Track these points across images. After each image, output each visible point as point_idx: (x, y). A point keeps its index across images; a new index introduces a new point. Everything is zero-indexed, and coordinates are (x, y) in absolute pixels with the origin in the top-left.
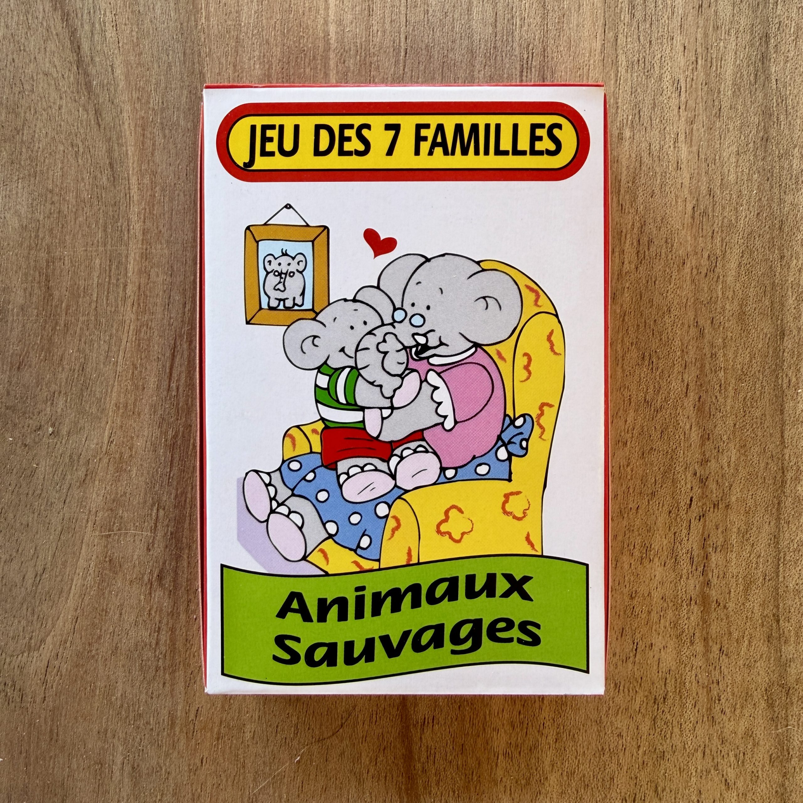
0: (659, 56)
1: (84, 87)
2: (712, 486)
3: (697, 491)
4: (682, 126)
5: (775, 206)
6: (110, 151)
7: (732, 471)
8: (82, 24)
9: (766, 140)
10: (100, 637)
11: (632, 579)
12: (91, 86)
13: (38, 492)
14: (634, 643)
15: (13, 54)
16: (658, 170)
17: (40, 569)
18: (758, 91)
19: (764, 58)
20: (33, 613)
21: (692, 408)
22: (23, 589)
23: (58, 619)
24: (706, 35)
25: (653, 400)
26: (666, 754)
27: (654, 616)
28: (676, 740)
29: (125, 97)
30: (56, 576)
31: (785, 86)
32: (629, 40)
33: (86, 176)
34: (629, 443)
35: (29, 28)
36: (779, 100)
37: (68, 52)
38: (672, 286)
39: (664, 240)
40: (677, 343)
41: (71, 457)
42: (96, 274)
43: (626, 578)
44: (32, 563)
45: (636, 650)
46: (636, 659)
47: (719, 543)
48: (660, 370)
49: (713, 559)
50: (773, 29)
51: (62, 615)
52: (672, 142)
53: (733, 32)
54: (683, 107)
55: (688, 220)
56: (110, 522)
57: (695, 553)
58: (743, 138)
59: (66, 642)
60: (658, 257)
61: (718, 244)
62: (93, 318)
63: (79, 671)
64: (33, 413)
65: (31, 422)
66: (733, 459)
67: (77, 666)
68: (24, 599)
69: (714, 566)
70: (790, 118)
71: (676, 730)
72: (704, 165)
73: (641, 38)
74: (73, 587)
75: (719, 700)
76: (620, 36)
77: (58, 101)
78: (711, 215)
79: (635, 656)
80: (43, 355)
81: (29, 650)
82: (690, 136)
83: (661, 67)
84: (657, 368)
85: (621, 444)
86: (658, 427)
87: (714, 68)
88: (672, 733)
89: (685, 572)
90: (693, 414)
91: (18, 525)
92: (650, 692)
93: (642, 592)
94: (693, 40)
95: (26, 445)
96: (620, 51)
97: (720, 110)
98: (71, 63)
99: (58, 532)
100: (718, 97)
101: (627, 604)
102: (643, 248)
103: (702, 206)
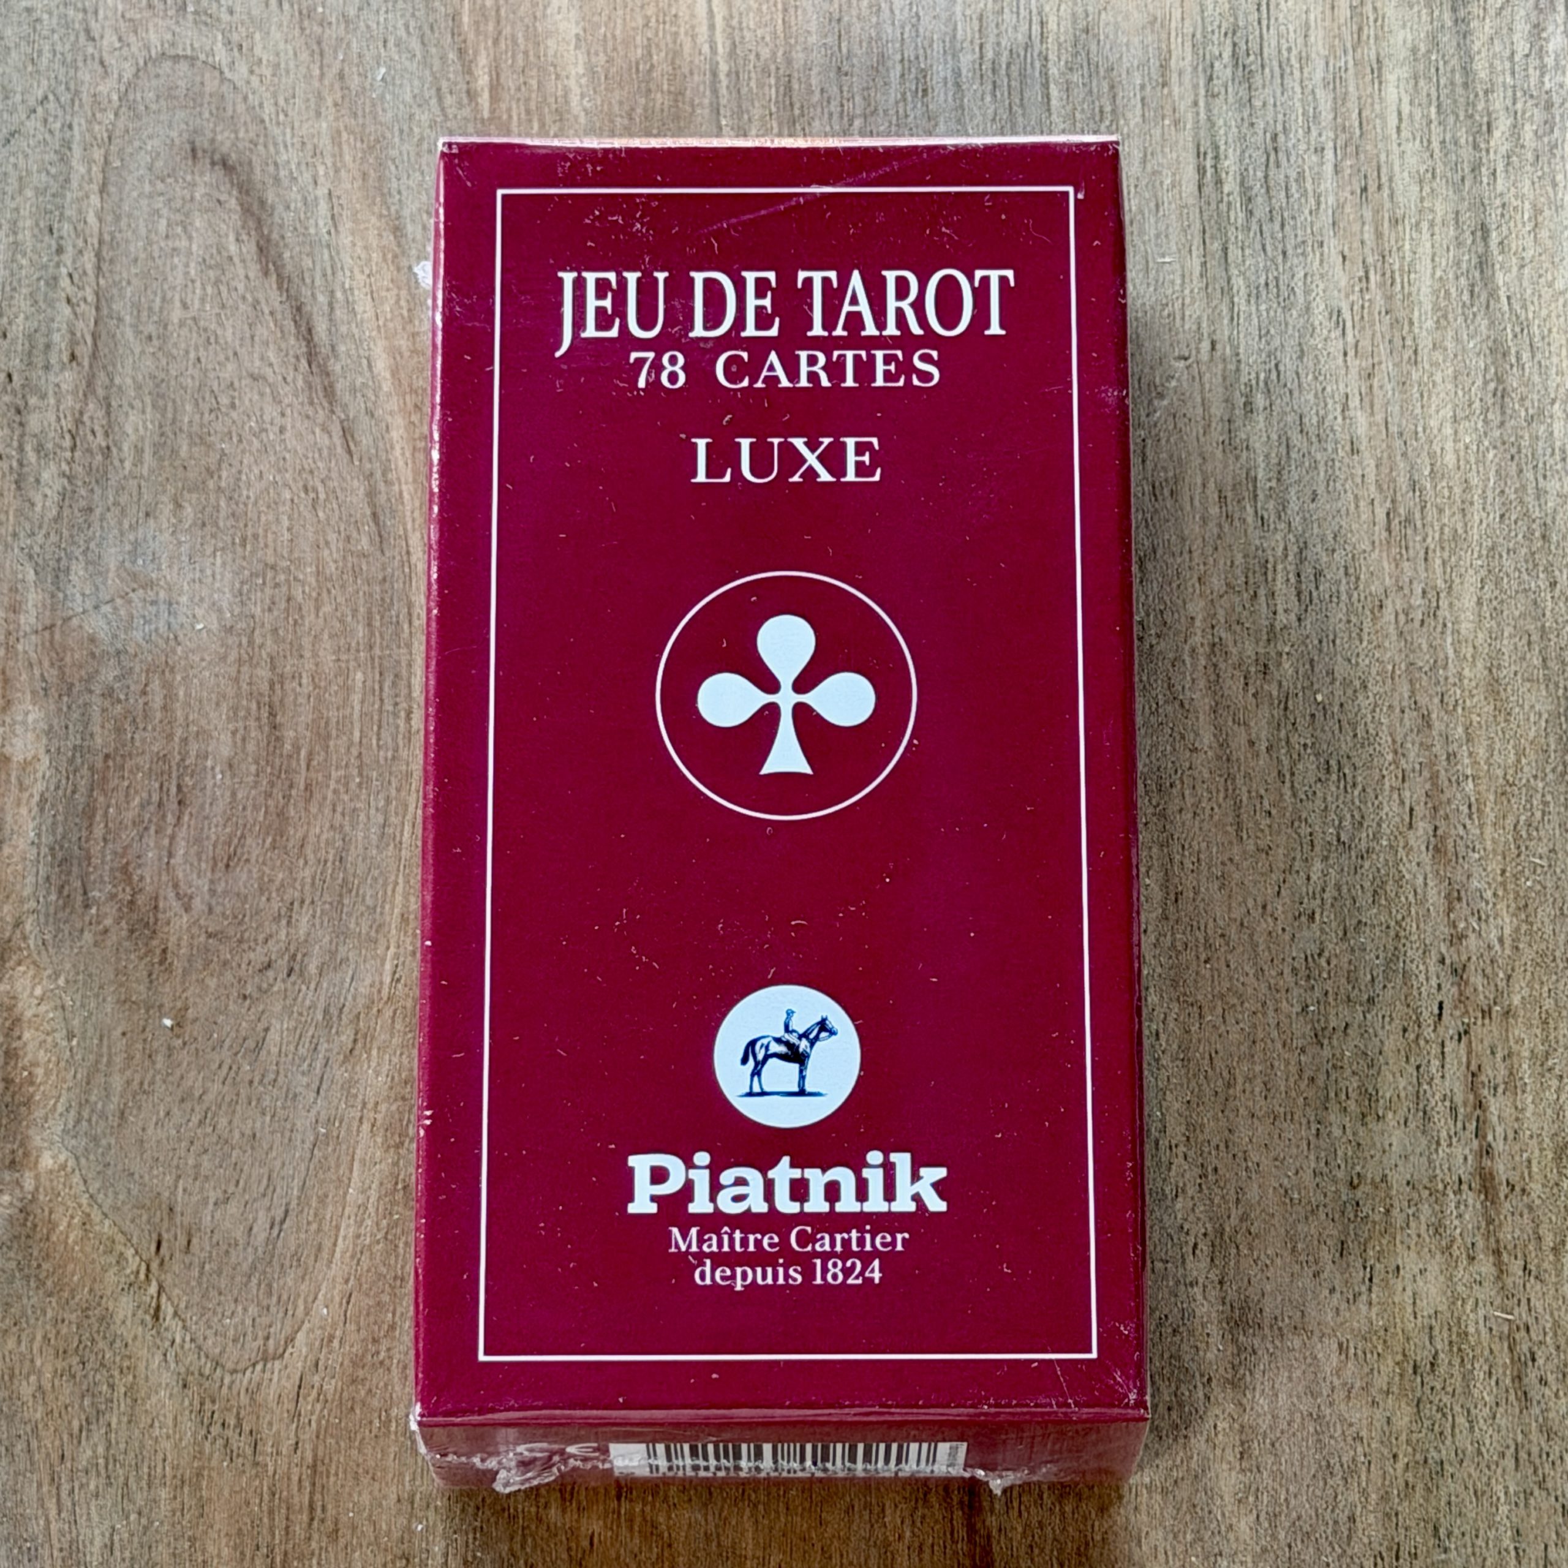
0: (1302, 274)
1: (321, 394)
2: (1477, 980)
3: (1450, 992)
4: (1354, 385)
5: (1530, 499)
6: (371, 494)
7: (1508, 952)
8: (313, 295)
9: (1502, 395)
10: (392, 1327)
11: (1350, 1153)
12: (333, 393)
13: (272, 1076)
14: (1365, 1268)
15: (197, 349)
16: (1319, 456)
17: (279, 1213)
18: (1479, 318)
19: (1483, 263)
20: (270, 1294)
21: (1423, 848)
22: (250, 1250)
23: (316, 1298)
24: (1379, 235)
25: (1352, 839)
26: (1446, 1466)
27: (1397, 1215)
28: (1464, 1440)
29: (393, 404)
30: (309, 1223)
31: (1524, 307)
32: (1247, 252)
33: (332, 537)
34: (1317, 916)
35: (223, 306)
36: (1518, 329)
37: (292, 341)
38: (1365, 643)
39: (1342, 570)
40: (1385, 738)
41: (326, 1011)
42: (356, 698)
43: (1340, 1153)
44: (266, 1202)
45: (1371, 1280)
46: (1374, 1296)
47: (1499, 1080)
48: (1360, 787)
49: (1492, 1109)
50: (1493, 220)
51: (322, 1292)
52: (1339, 410)
53: (1425, 226)
54: (1351, 353)
55: (1380, 533)
56: (401, 1120)
57: (1459, 1099)
58: (1460, 393)
59: (331, 1339)
60: (1335, 600)
61: (1439, 571)
62: (355, 772)
63: (357, 1392)
64: (256, 940)
65: (252, 955)
66: (1507, 931)
67: (353, 1381)
68: (253, 1267)
69: (1495, 1119)
70: (1539, 356)
71: (1461, 1420)
72: (1398, 443)
73: (1269, 248)
74: (340, 1240)
75: (1534, 1360)
76: (1231, 247)
77: (278, 420)
78: (1419, 524)
79: (1370, 1290)
80: (269, 840)
81: (265, 1360)
82: (1368, 398)
83: (1307, 292)
84: (1354, 785)
85: (1303, 919)
86: (1367, 884)
87: (1398, 287)
88: (1453, 1427)
89: (1444, 1134)
90: (1426, 858)
91: (237, 1135)
92: (1405, 1355)
93: (1369, 1176)
94: (1356, 244)
95: (245, 997)
96: (1234, 271)
97: (1416, 352)
98: (297, 358)
99: (308, 1145)
100: (1410, 331)
101: (1344, 1198)
102: (1308, 585)
103: (1402, 511)
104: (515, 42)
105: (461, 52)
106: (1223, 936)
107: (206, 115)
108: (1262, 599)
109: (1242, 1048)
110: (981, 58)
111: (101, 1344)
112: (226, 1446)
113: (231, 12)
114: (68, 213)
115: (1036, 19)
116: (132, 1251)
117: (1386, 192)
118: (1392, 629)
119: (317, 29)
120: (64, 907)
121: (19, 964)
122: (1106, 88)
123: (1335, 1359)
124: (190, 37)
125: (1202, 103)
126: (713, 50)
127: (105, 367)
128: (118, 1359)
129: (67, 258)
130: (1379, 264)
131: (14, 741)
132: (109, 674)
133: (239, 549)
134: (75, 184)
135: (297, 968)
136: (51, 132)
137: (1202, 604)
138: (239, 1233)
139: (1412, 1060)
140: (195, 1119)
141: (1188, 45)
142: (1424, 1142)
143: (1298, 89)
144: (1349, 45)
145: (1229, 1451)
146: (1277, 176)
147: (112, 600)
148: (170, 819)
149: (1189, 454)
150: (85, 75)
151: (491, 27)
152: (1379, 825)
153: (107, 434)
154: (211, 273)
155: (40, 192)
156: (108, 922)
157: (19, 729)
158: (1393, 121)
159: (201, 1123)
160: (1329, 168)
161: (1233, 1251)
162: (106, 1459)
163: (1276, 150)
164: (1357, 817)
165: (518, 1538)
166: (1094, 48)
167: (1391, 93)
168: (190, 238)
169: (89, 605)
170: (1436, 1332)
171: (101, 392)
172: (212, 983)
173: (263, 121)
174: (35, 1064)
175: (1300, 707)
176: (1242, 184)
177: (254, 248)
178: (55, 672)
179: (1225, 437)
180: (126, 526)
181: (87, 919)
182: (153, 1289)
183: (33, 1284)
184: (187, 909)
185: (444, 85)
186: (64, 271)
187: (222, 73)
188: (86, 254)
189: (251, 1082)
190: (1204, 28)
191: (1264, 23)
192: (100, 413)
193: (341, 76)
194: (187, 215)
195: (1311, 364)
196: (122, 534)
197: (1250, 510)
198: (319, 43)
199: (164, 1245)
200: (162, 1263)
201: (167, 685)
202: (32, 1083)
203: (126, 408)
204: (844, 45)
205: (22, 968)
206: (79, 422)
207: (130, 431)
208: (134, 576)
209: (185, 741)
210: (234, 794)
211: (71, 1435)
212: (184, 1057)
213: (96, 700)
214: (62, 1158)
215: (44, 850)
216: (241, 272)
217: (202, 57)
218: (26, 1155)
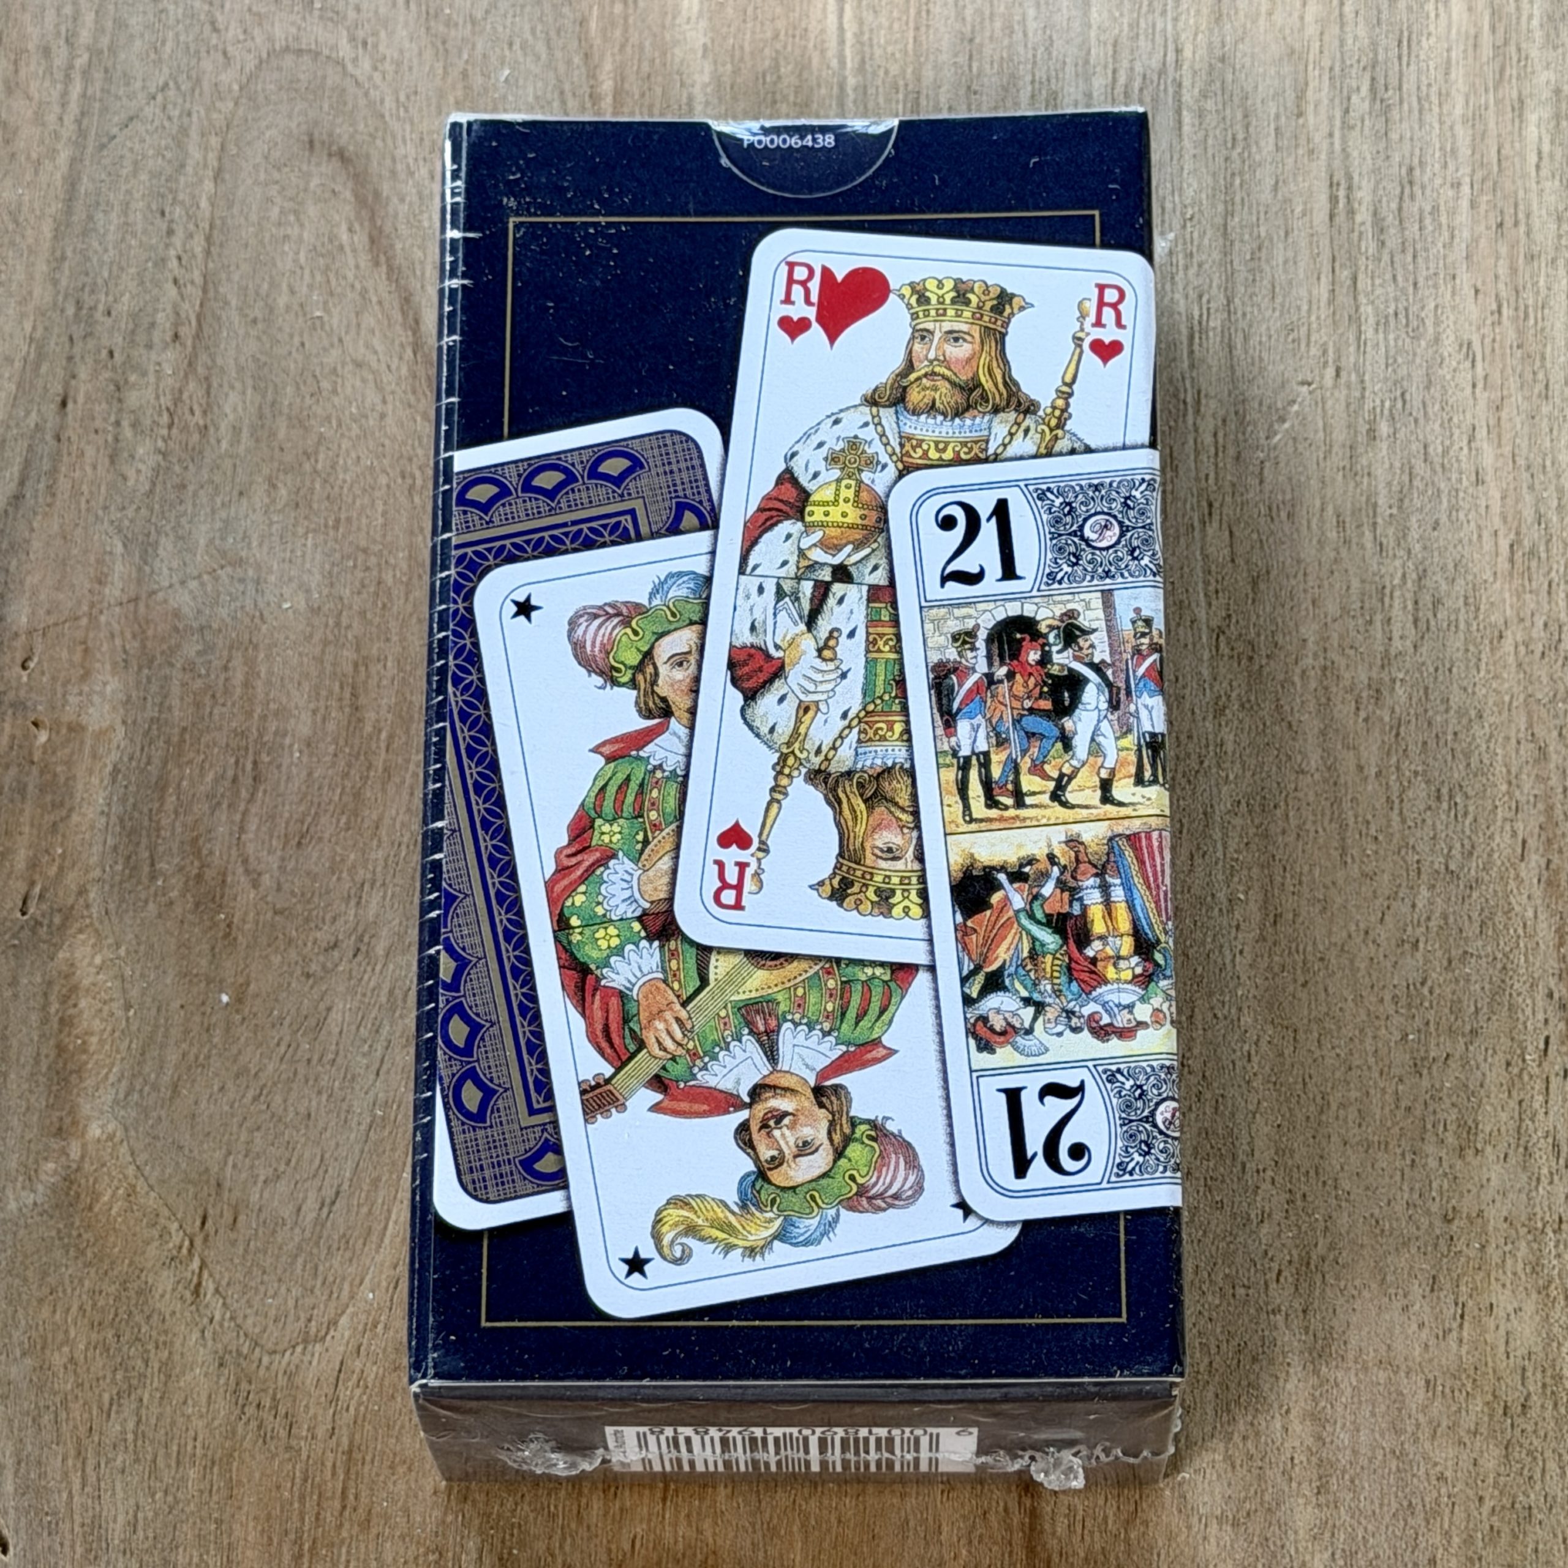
0: (1432, 305)
1: (424, 384)
3: (1557, 1028)
4: (1481, 414)
8: (422, 286)
11: (1446, 1186)
13: (331, 1056)
14: (1456, 1304)
15: (301, 335)
16: (1442, 486)
17: (329, 1193)
20: (315, 1276)
21: (1535, 881)
22: (297, 1231)
23: (362, 1282)
24: (1514, 270)
25: (1461, 868)
26: (1535, 1511)
27: (1492, 1252)
28: (1554, 1486)
30: (359, 1206)
32: (1378, 281)
34: (1421, 945)
35: (331, 294)
37: (398, 329)
38: (1482, 673)
39: (1461, 600)
40: (1500, 769)
41: (391, 992)
43: (1435, 1185)
44: (317, 1182)
45: (1462, 1316)
46: (1465, 1333)
48: (1470, 818)
51: (369, 1276)
52: (1465, 440)
54: (1480, 385)
55: (1503, 565)
60: (1453, 628)
64: (323, 919)
65: (318, 935)
67: (396, 1368)
68: (299, 1248)
71: (1552, 1466)
72: (1525, 476)
73: (1400, 279)
74: (391, 1225)
76: (1361, 276)
77: (379, 408)
78: (1543, 555)
79: (1461, 1326)
80: (344, 820)
81: (306, 1341)
82: (1495, 430)
83: (1437, 323)
84: (1466, 814)
85: (1407, 946)
86: (1475, 915)
87: (1532, 322)
88: (1544, 1470)
89: (1545, 1171)
90: (1537, 892)
91: (291, 1115)
92: (1495, 1396)
93: (1465, 1210)
94: (1490, 278)
95: (308, 976)
96: (1362, 299)
97: (1547, 386)
98: (402, 345)
99: (363, 1127)
100: (1543, 366)
101: (1438, 1232)
102: (1425, 614)
103: (1526, 542)
104: (641, 48)
105: (587, 56)
106: (1322, 959)
107: (326, 107)
108: (1378, 625)
109: (1338, 1074)
110: (1114, 80)
111: (138, 1318)
112: (260, 1427)
113: (358, 9)
114: (181, 197)
115: (1171, 47)
116: (176, 1225)
117: (1522, 229)
118: (1511, 659)
119: (441, 28)
120: (131, 876)
121: (81, 931)
122: (1239, 116)
123: (1421, 1394)
124: (316, 33)
125: (1337, 134)
126: (842, 62)
127: (207, 348)
128: (154, 1333)
129: (177, 240)
130: (1513, 299)
131: (91, 710)
132: (191, 649)
133: (331, 533)
134: (189, 169)
135: (364, 948)
136: (170, 118)
137: (1315, 627)
138: (287, 1212)
139: (1514, 1093)
140: (250, 1094)
141: (1326, 77)
142: (1524, 1178)
143: (1436, 125)
144: (1491, 85)
145: (1305, 1485)
146: (1412, 209)
147: (199, 576)
148: (244, 794)
149: (1308, 478)
150: (207, 65)
151: (618, 33)
152: (1490, 855)
153: (205, 413)
154: (321, 261)
155: (153, 175)
156: (174, 894)
157: (96, 699)
158: (1533, 159)
159: (256, 1099)
160: (1465, 203)
161: (1318, 1279)
162: (135, 1433)
163: (1411, 183)
164: (1468, 847)
165: (557, 1537)
166: (1229, 77)
167: (1532, 132)
168: (302, 226)
169: (175, 579)
170: (1529, 1374)
171: (200, 370)
172: (276, 960)
173: (383, 116)
174: (89, 1033)
175: (1412, 736)
176: (1375, 213)
177: (365, 239)
178: (136, 644)
179: (1347, 463)
180: (219, 501)
181: (152, 890)
182: (196, 1264)
183: (72, 1253)
184: (255, 884)
185: (567, 87)
186: (172, 253)
187: (344, 67)
188: (196, 238)
189: (309, 1061)
190: (1343, 61)
191: (1405, 59)
192: (201, 393)
193: (465, 74)
194: (301, 204)
195: (1438, 395)
196: (213, 512)
197: (1368, 535)
198: (444, 42)
199: (209, 1223)
200: (206, 1239)
201: (251, 664)
202: (85, 1051)
203: (226, 388)
204: (975, 65)
205: (82, 937)
206: (177, 400)
207: (228, 410)
208: (223, 554)
209: (264, 718)
210: (310, 774)
211: (101, 1408)
212: (243, 1033)
213: (177, 676)
214: (110, 1128)
215: (114, 819)
216: (351, 262)
217: (326, 52)
218: (75, 1123)
